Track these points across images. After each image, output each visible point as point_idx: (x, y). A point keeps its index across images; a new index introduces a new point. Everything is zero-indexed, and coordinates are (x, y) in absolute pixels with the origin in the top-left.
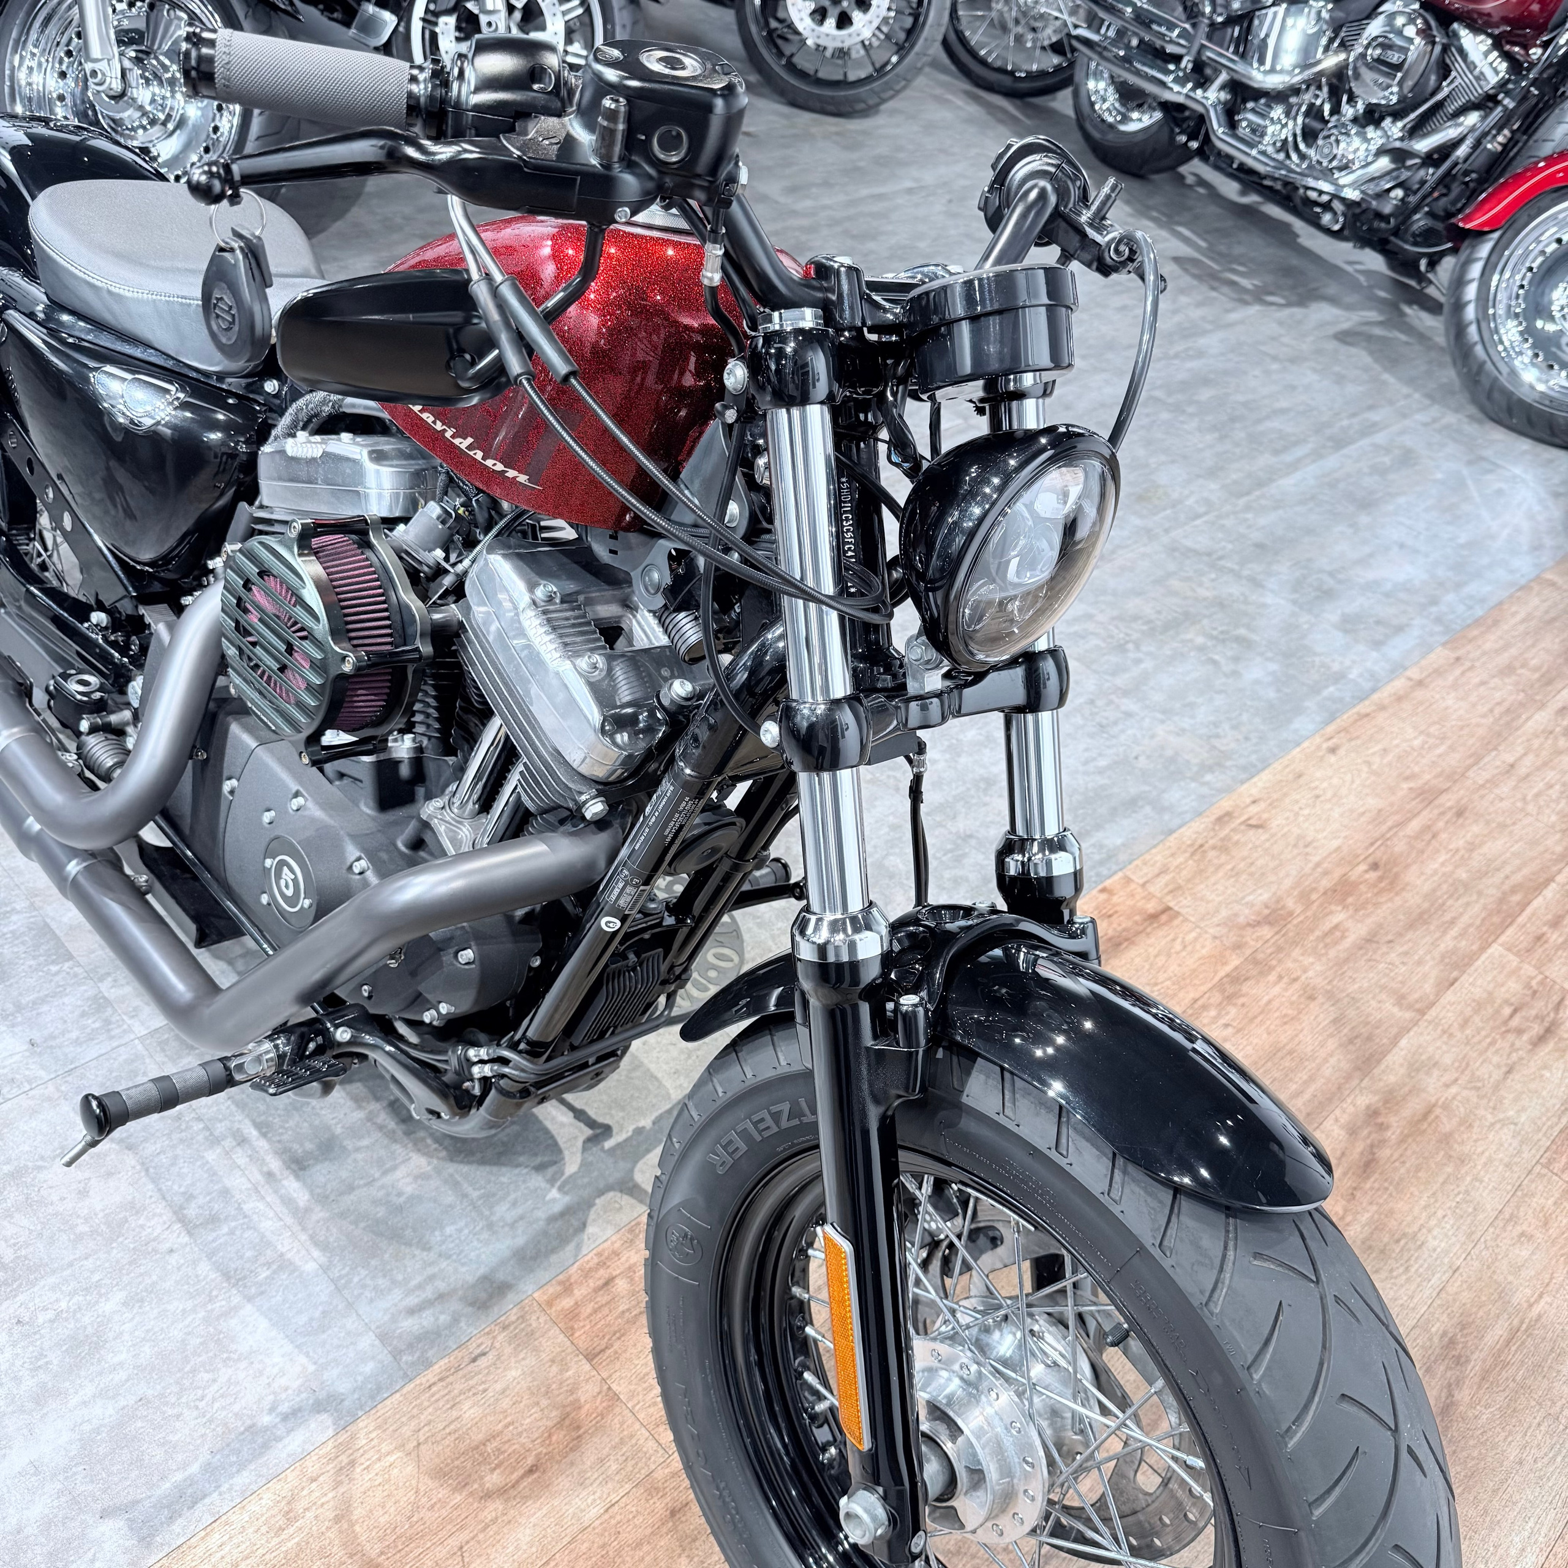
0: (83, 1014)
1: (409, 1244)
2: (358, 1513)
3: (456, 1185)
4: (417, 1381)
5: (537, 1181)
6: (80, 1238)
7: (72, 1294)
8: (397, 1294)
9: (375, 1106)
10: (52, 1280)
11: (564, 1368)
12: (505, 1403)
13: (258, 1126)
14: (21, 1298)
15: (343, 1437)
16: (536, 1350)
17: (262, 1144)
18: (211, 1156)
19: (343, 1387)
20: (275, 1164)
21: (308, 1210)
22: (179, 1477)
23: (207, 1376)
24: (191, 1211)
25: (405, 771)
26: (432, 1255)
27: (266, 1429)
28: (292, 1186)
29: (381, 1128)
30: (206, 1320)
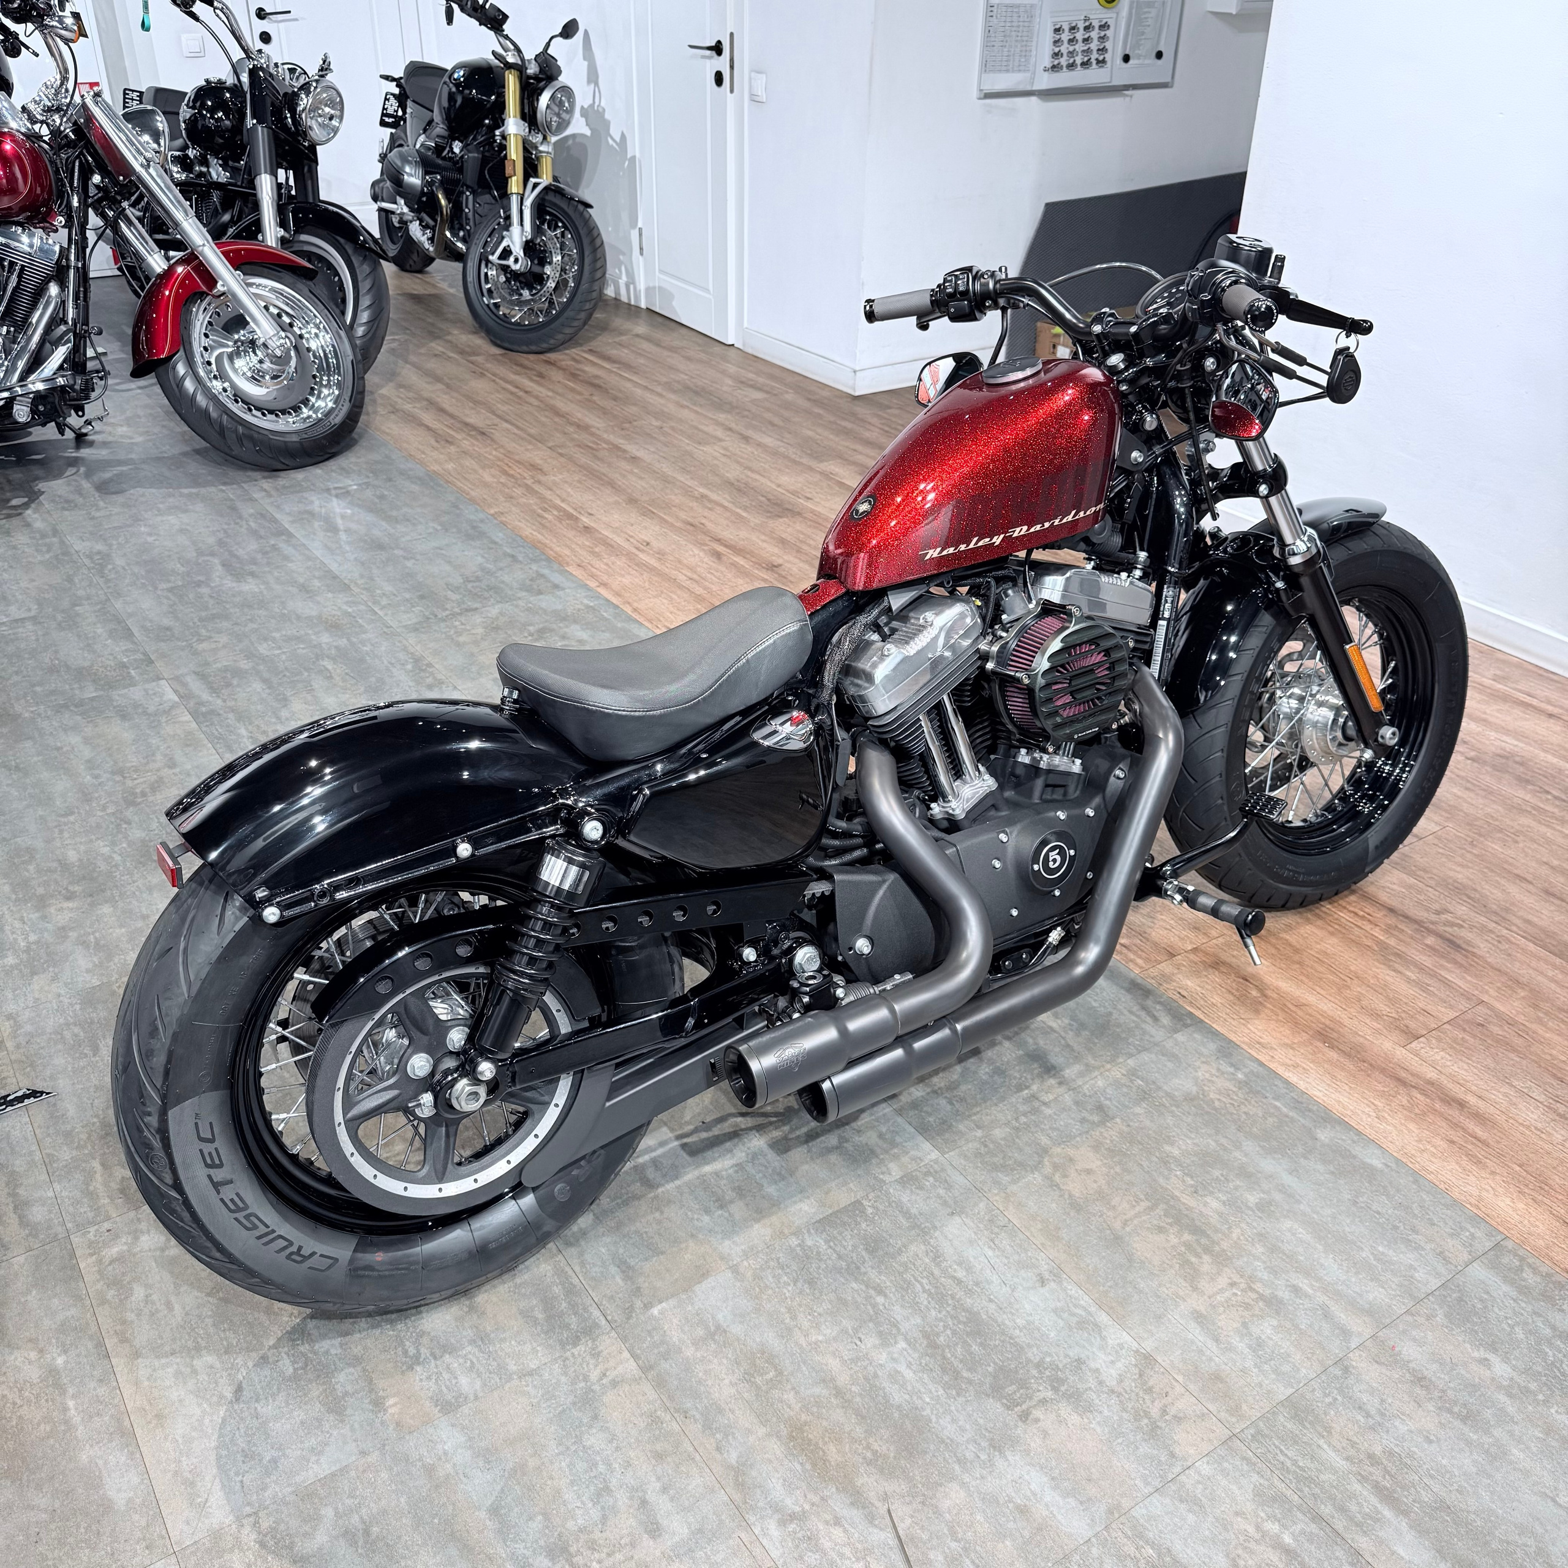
0: (921, 1188)
1: (1108, 1021)
2: (1288, 1041)
4: (1203, 1018)
6: (1127, 1171)
7: (1170, 1170)
8: (1148, 1027)
10: (1161, 1181)
11: (1183, 965)
12: (1209, 987)
13: (1019, 1089)
14: (1177, 1193)
15: (1244, 1047)
16: (1172, 975)
17: (1034, 1088)
18: (1047, 1111)
19: (1212, 1046)
20: (1052, 1081)
21: (1087, 1065)
22: (1285, 1110)
23: (1217, 1104)
24: (1095, 1118)
26: (1116, 1012)
27: (1246, 1076)
28: (1068, 1073)
30: (1178, 1107)
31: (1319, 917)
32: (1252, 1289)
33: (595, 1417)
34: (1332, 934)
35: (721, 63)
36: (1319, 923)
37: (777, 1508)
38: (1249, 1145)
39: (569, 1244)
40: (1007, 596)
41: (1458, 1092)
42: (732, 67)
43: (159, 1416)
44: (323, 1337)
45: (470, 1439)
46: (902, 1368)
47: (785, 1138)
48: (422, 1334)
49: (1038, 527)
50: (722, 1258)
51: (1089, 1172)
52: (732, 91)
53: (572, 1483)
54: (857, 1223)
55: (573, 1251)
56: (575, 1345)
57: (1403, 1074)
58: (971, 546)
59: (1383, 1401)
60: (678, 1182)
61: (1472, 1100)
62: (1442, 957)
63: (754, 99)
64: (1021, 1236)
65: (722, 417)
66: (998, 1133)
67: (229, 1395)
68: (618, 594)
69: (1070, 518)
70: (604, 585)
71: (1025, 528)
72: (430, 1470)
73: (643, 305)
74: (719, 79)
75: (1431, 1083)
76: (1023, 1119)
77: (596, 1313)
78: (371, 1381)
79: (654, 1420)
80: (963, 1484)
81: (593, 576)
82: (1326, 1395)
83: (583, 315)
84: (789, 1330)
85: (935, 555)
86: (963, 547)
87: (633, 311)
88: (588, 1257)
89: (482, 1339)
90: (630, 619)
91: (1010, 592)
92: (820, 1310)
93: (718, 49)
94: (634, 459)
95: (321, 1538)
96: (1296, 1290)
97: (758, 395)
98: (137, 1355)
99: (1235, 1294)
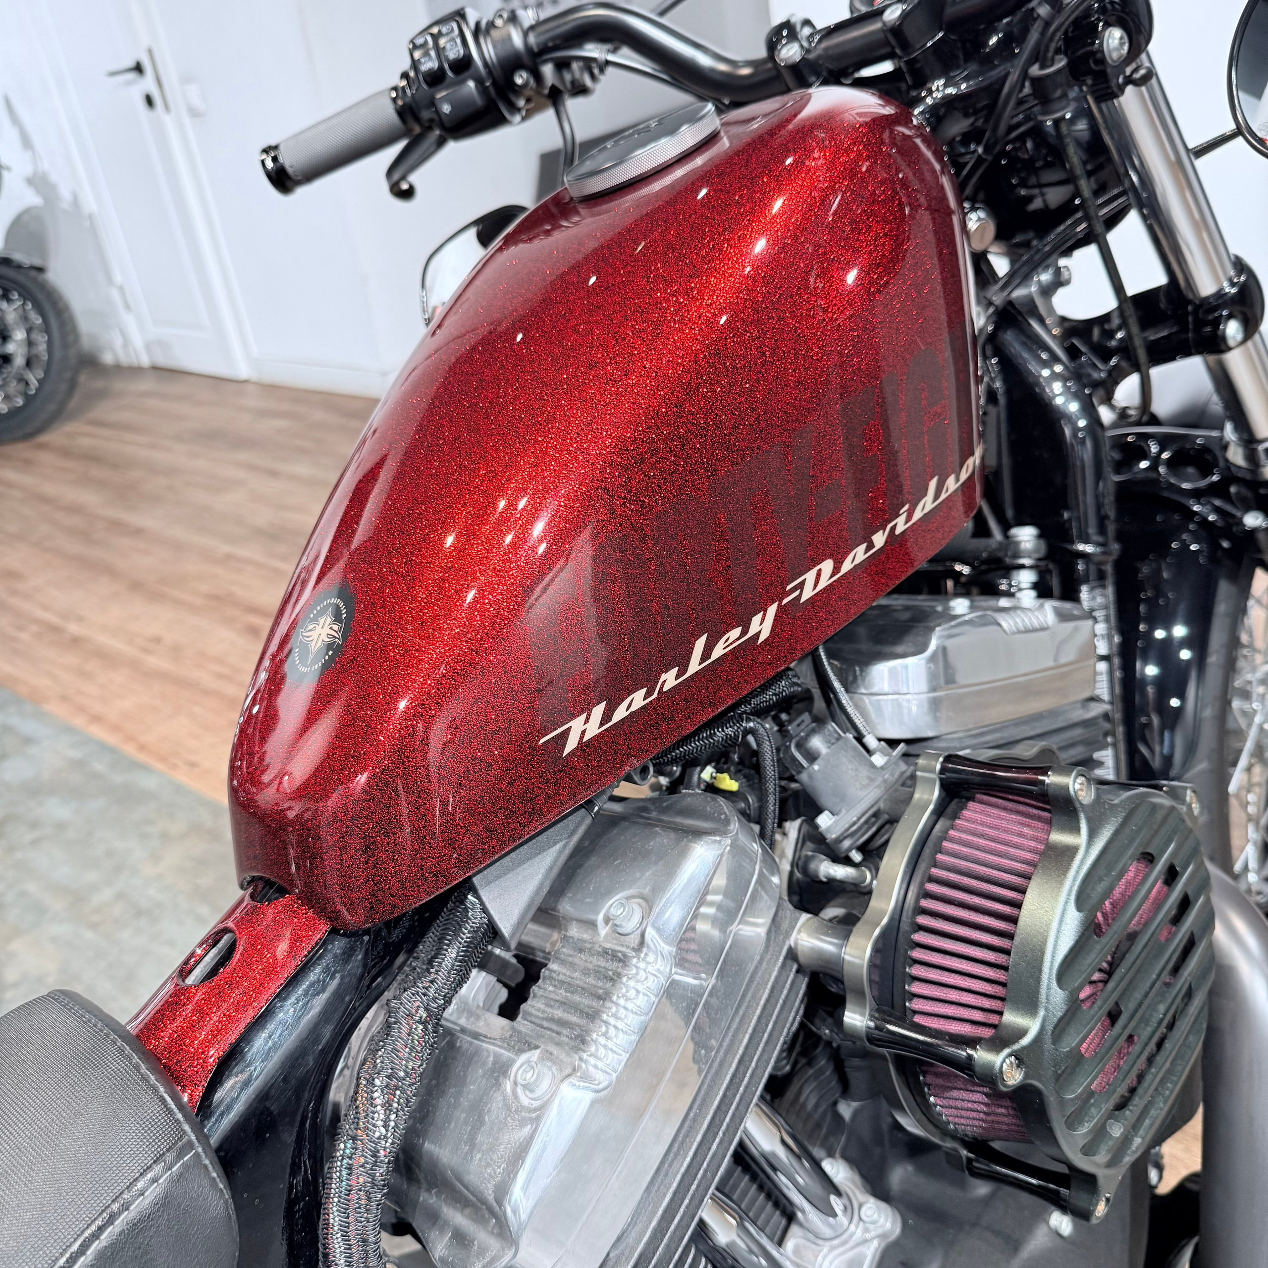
35: (148, 83)
40: (812, 757)
42: (160, 85)
49: (860, 554)
52: (167, 108)
58: (694, 666)
63: (194, 113)
65: (243, 456)
68: (116, 728)
69: (927, 504)
70: (96, 719)
71: (827, 566)
73: (146, 364)
74: (149, 101)
81: (81, 709)
85: (593, 729)
86: (669, 679)
87: (135, 371)
90: (136, 766)
91: (817, 743)
93: (138, 68)
94: (138, 532)
97: (282, 423)
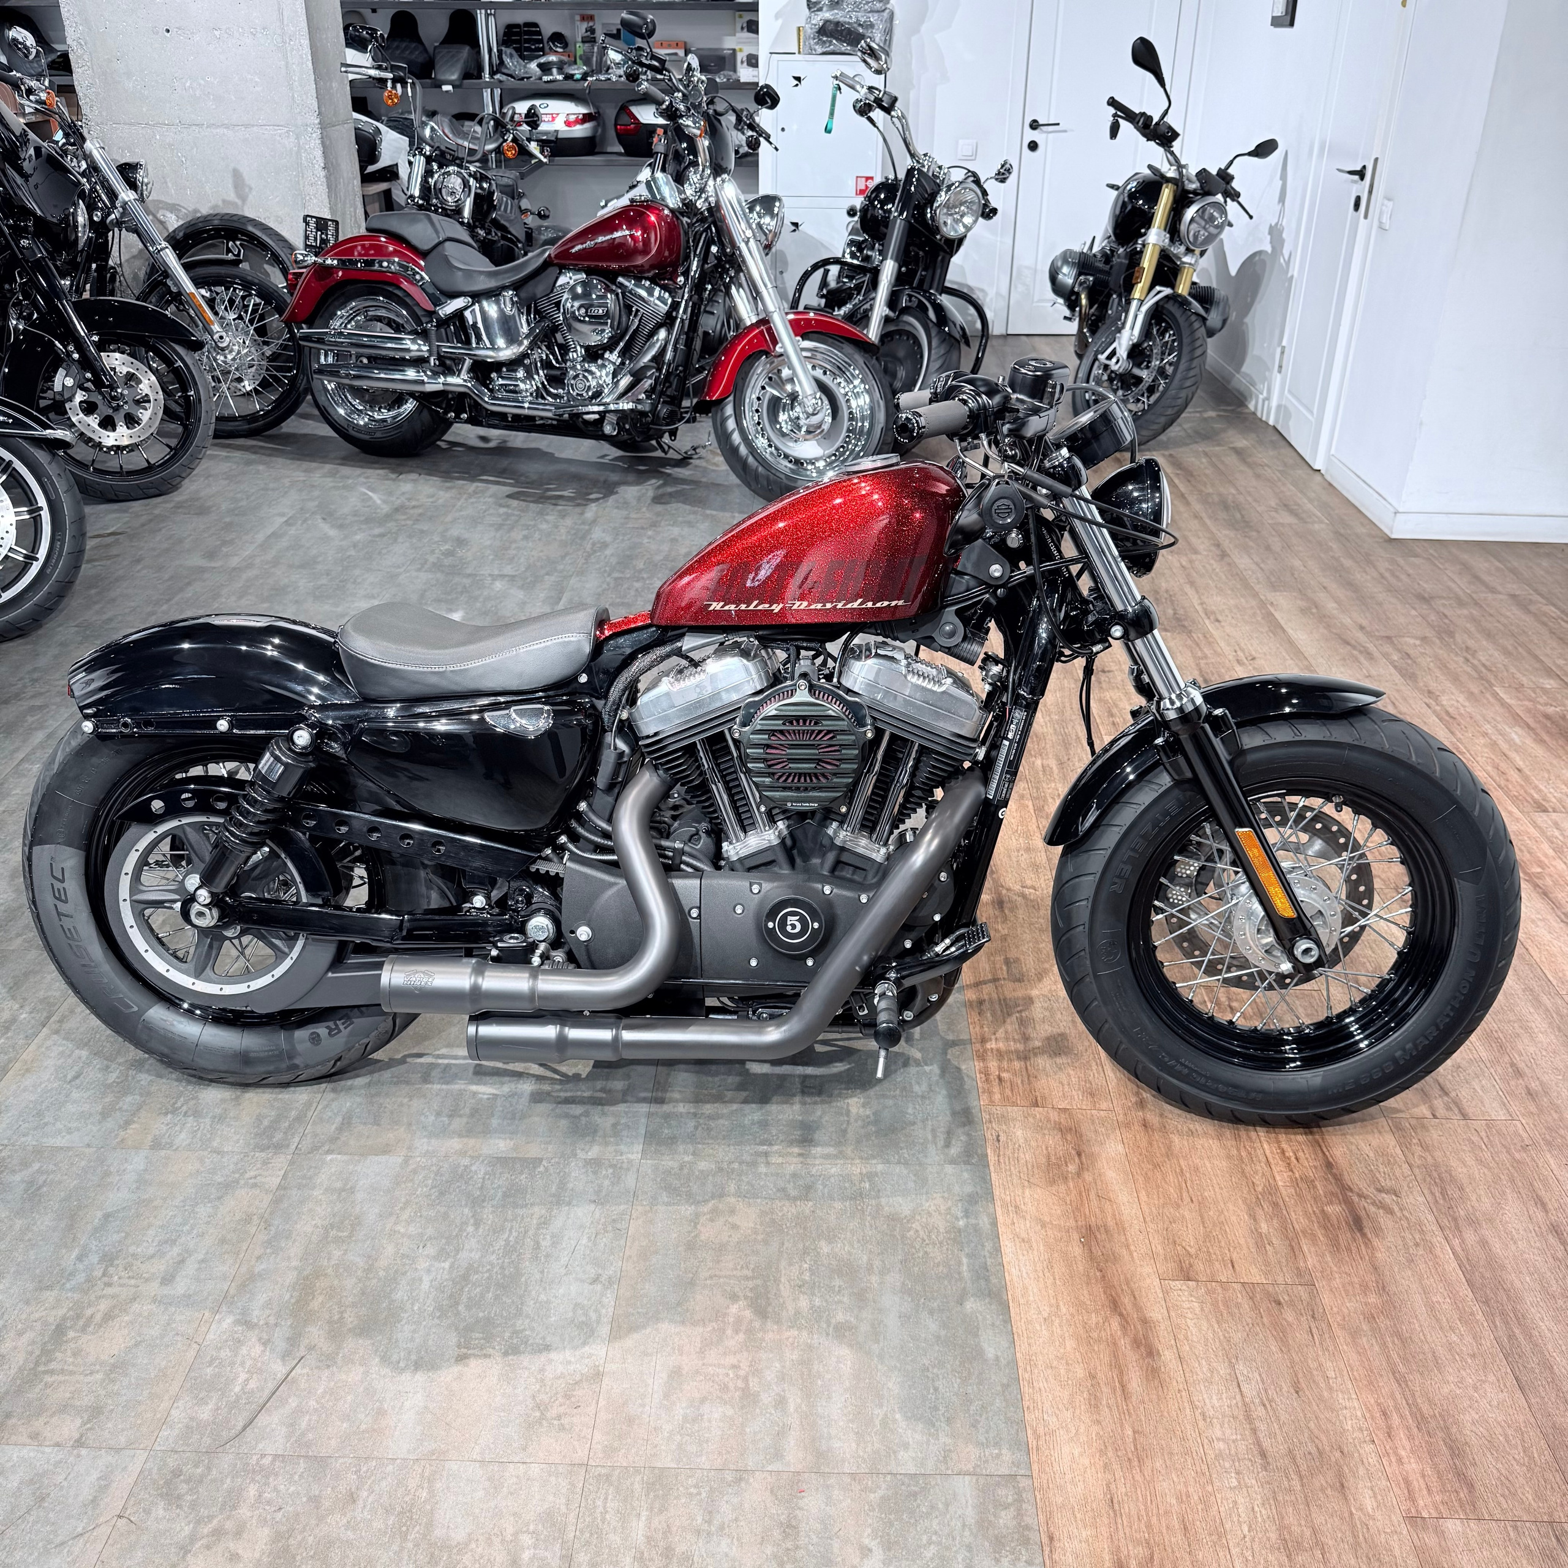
0: (595, 1173)
1: (903, 1128)
2: (1047, 1219)
3: (884, 1096)
4: (991, 1164)
5: (913, 1070)
6: (766, 1242)
7: (802, 1260)
8: (932, 1150)
9: (797, 1099)
10: (784, 1264)
11: (1034, 1117)
12: (1033, 1144)
13: (762, 1143)
14: (783, 1279)
15: (998, 1203)
16: (1014, 1119)
17: (776, 1148)
18: (762, 1169)
19: (969, 1189)
20: (796, 1150)
21: (841, 1152)
22: (965, 1268)
23: (911, 1233)
24: (793, 1193)
25: (789, 842)
26: (920, 1124)
27: (967, 1226)
28: (818, 1150)
29: (815, 1103)
30: (874, 1218)
31: (1237, 1138)
32: (746, 1379)
33: (219, 1198)
34: (1229, 1157)
35: (1363, 189)
36: (1230, 1143)
37: (245, 1312)
38: (894, 1278)
39: (334, 1090)
41: (1163, 1339)
42: (1370, 192)
43: (28, 1070)
44: (148, 1072)
45: (146, 1170)
46: (426, 1280)
47: (548, 1094)
48: (197, 1098)
49: (819, 606)
50: (409, 1148)
51: (735, 1227)
52: (1366, 217)
53: (161, 1227)
54: (521, 1173)
55: (332, 1095)
56: (262, 1151)
57: (1126, 1300)
58: (751, 607)
59: (736, 1520)
60: (444, 1087)
61: (1168, 1356)
62: (1325, 1228)
63: (1381, 227)
64: (622, 1242)
66: (703, 1165)
67: (69, 1077)
69: (855, 605)
71: (805, 604)
72: (107, 1174)
73: (1271, 422)
74: (1358, 204)
75: (1145, 1321)
76: (736, 1166)
77: (297, 1139)
78: (138, 1110)
79: (248, 1220)
80: (366, 1373)
82: (696, 1486)
83: (1163, 420)
84: (391, 1214)
86: (743, 607)
88: (334, 1105)
89: (221, 1119)
92: (425, 1213)
93: (1361, 174)
95: (18, 1178)
96: (781, 1402)
97: (1288, 520)
98: (57, 1032)
99: (727, 1375)
